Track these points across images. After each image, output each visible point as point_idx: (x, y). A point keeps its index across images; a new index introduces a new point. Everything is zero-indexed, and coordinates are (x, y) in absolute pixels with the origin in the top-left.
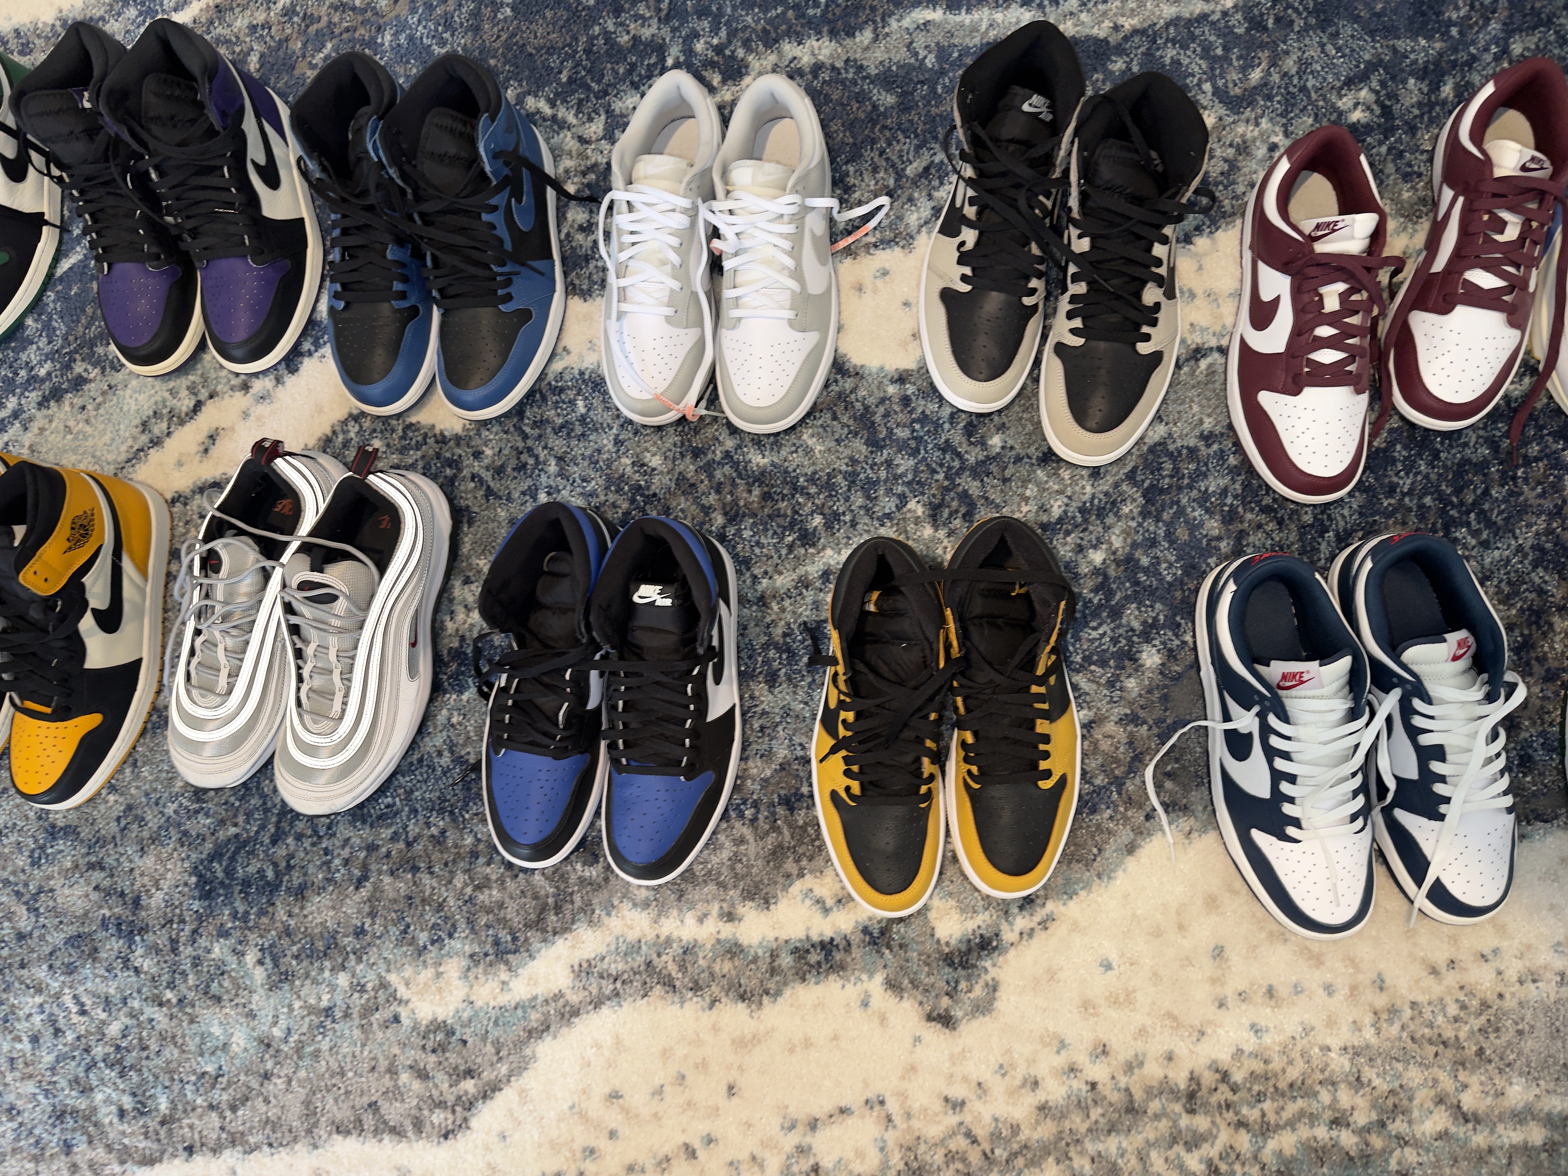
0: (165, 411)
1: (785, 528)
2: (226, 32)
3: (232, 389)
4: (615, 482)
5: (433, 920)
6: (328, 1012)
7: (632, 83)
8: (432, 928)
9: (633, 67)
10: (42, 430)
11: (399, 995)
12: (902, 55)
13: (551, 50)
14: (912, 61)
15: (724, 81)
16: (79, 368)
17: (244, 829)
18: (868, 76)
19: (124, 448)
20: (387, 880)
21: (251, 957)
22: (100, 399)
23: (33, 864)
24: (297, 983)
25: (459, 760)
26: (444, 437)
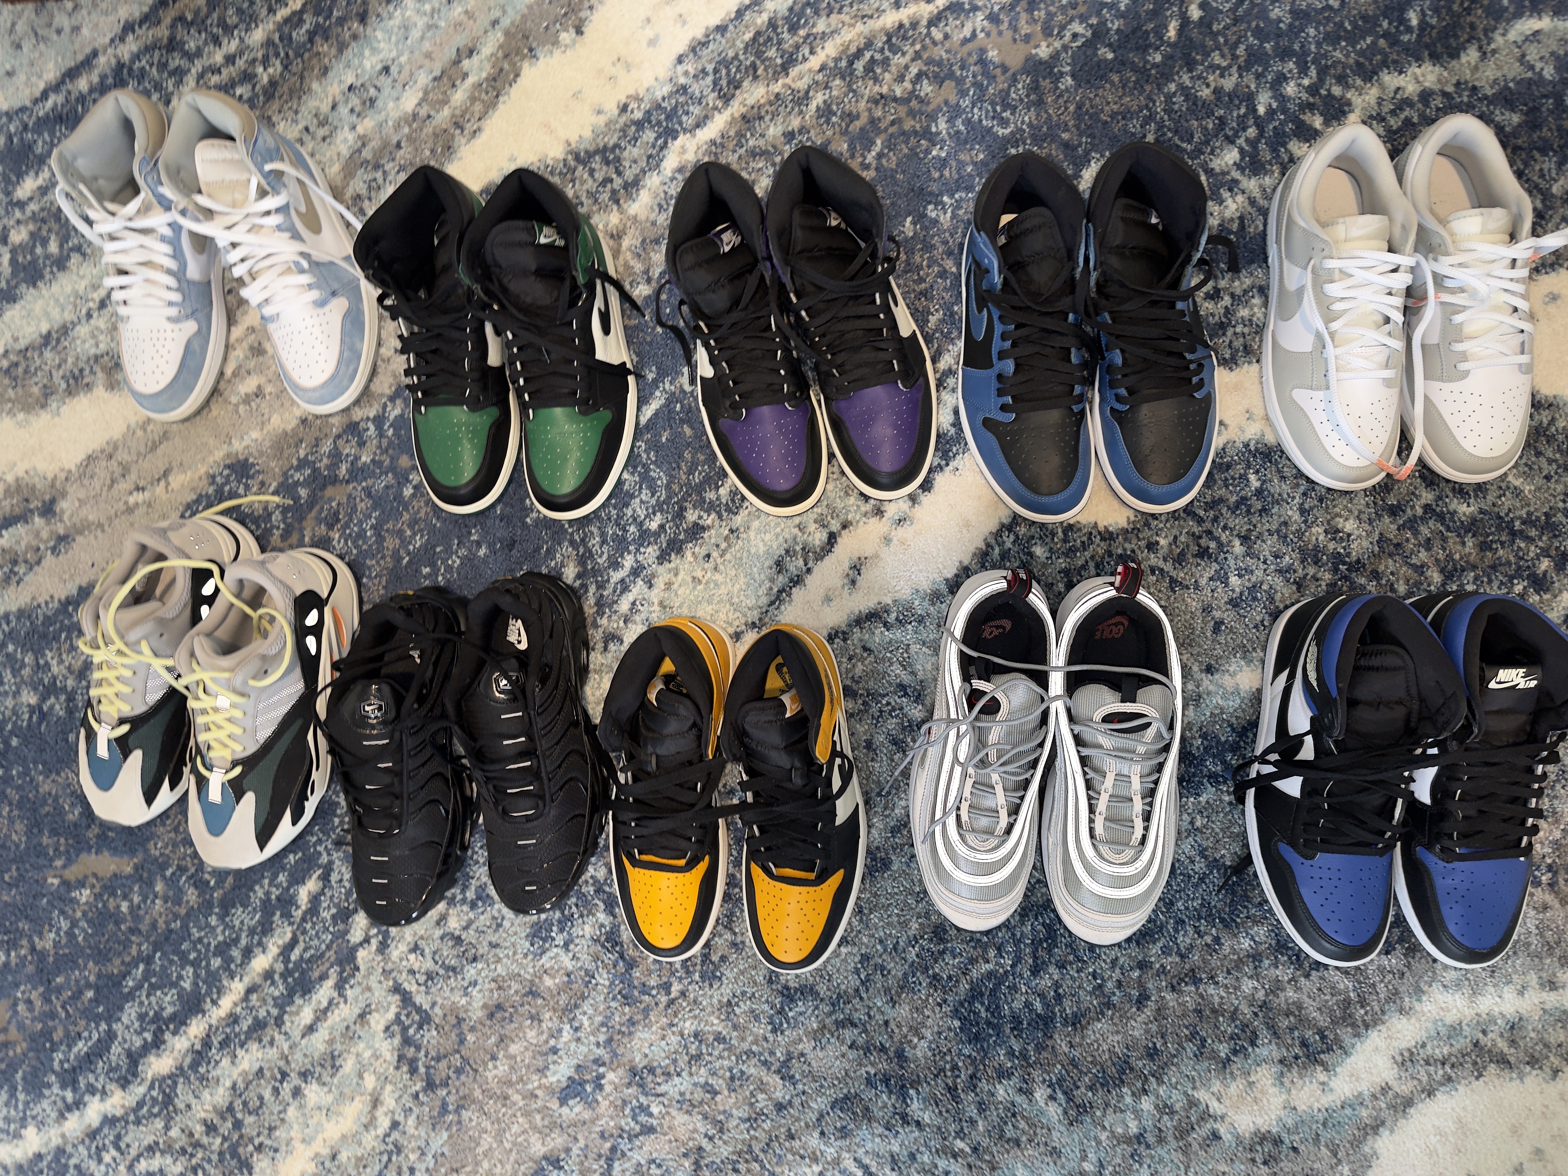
0: (798, 548)
1: (1512, 578)
2: (761, 143)
3: (865, 514)
4: (1311, 555)
5: (1229, 1030)
6: (1140, 1138)
7: (1227, 138)
8: (1232, 1038)
9: (1222, 121)
10: (669, 585)
11: (1211, 1111)
12: (1514, 70)
13: (1126, 115)
14: (1530, 74)
15: (1327, 123)
16: (691, 516)
17: (997, 964)
18: (1486, 97)
19: (762, 591)
20: (1169, 996)
21: (1040, 1094)
22: (724, 545)
23: (774, 1031)
24: (1098, 1113)
25: (1214, 864)
26: (1111, 533)
